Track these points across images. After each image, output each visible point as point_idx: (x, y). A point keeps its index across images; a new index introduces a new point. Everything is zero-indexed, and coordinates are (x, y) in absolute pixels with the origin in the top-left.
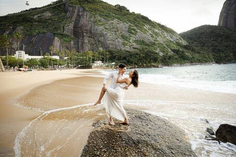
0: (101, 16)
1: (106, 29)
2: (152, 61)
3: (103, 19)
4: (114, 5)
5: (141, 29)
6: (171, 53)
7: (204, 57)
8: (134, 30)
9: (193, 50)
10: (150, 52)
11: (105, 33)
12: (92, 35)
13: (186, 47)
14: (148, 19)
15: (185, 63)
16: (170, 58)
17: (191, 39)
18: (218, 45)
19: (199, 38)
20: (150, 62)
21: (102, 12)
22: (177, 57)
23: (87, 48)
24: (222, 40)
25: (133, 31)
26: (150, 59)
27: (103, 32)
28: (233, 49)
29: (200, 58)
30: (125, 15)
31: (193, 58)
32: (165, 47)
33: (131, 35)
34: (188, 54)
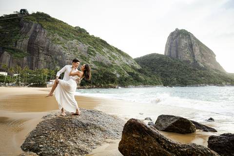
0: (60, 35)
1: (64, 48)
2: (109, 82)
3: (61, 39)
4: (74, 27)
5: (100, 51)
6: (127, 75)
7: (155, 80)
8: (93, 51)
9: (145, 74)
10: (108, 73)
11: (64, 52)
12: (49, 52)
13: (139, 71)
14: (107, 44)
15: (139, 85)
16: (126, 79)
17: (144, 64)
18: (165, 71)
19: (150, 64)
20: (107, 83)
21: (61, 31)
22: (132, 79)
23: (42, 65)
24: (168, 67)
25: (92, 53)
26: (108, 80)
27: (61, 50)
28: (176, 74)
29: (151, 81)
30: (84, 37)
31: (146, 81)
32: (121, 69)
33: (90, 56)
34: (141, 77)
